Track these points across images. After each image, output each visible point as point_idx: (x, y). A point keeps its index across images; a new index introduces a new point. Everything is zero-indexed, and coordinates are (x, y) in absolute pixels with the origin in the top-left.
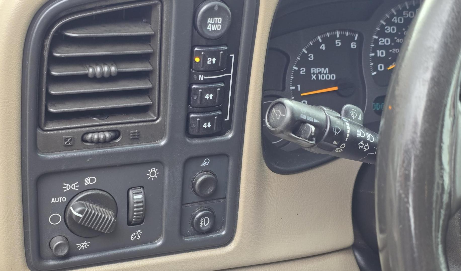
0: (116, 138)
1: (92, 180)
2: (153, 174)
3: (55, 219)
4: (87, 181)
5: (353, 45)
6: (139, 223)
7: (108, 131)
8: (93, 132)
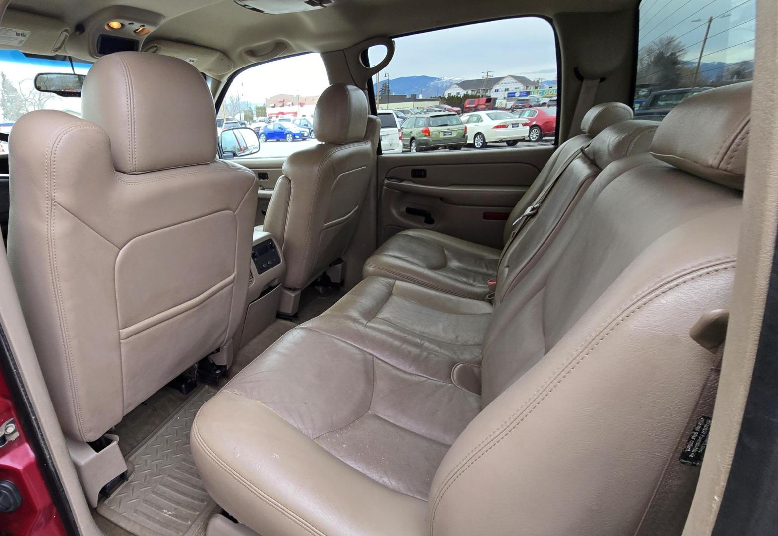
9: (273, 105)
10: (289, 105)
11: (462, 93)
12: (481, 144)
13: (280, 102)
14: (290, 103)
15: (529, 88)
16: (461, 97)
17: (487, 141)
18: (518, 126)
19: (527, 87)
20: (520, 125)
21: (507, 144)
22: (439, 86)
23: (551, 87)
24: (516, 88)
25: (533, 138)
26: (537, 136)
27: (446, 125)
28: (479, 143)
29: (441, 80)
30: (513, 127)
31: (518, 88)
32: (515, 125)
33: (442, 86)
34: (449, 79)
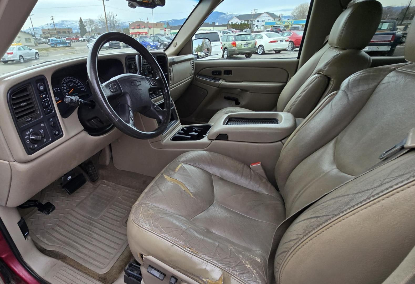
0: (32, 119)
1: (32, 130)
2: (42, 125)
3: (28, 142)
4: (31, 131)
5: (59, 91)
6: (44, 137)
7: (30, 118)
8: (27, 119)
9: (133, 28)
10: (143, 28)
11: (239, 22)
12: (262, 52)
13: (137, 26)
14: (144, 27)
15: (275, 20)
16: (239, 24)
17: (265, 50)
18: (283, 42)
19: (275, 19)
20: (284, 41)
21: (275, 52)
22: (225, 18)
23: (289, 20)
24: (269, 20)
25: (289, 49)
26: (291, 48)
27: (246, 40)
28: (260, 51)
29: (226, 14)
30: (280, 42)
31: (270, 20)
32: (281, 41)
33: (227, 18)
34: (230, 13)
